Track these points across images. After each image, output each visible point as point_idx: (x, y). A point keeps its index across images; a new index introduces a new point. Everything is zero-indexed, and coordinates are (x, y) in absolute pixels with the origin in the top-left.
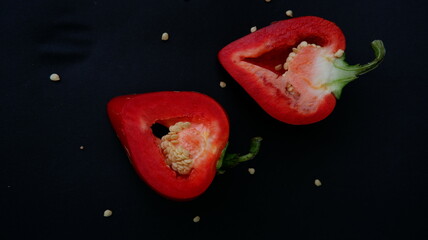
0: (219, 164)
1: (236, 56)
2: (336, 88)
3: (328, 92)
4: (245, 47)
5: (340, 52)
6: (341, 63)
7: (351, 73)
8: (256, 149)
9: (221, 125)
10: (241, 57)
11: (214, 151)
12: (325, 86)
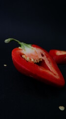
3: (32, 47)
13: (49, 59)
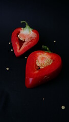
0: (50, 52)
1: (18, 51)
2: (31, 30)
3: (31, 31)
4: (16, 49)
5: (22, 29)
6: (25, 29)
7: (27, 27)
8: (46, 47)
9: (38, 52)
10: (19, 50)
11: (46, 54)
12: (30, 32)
13: (30, 43)
